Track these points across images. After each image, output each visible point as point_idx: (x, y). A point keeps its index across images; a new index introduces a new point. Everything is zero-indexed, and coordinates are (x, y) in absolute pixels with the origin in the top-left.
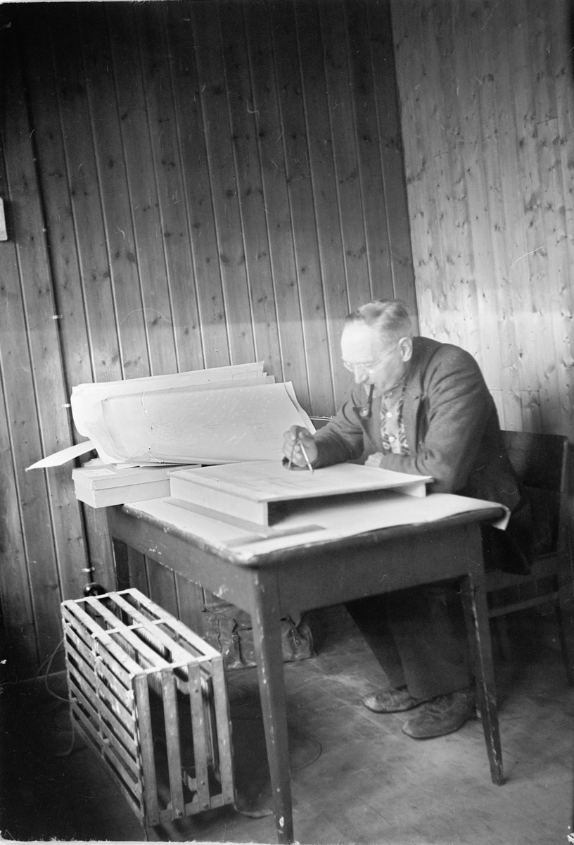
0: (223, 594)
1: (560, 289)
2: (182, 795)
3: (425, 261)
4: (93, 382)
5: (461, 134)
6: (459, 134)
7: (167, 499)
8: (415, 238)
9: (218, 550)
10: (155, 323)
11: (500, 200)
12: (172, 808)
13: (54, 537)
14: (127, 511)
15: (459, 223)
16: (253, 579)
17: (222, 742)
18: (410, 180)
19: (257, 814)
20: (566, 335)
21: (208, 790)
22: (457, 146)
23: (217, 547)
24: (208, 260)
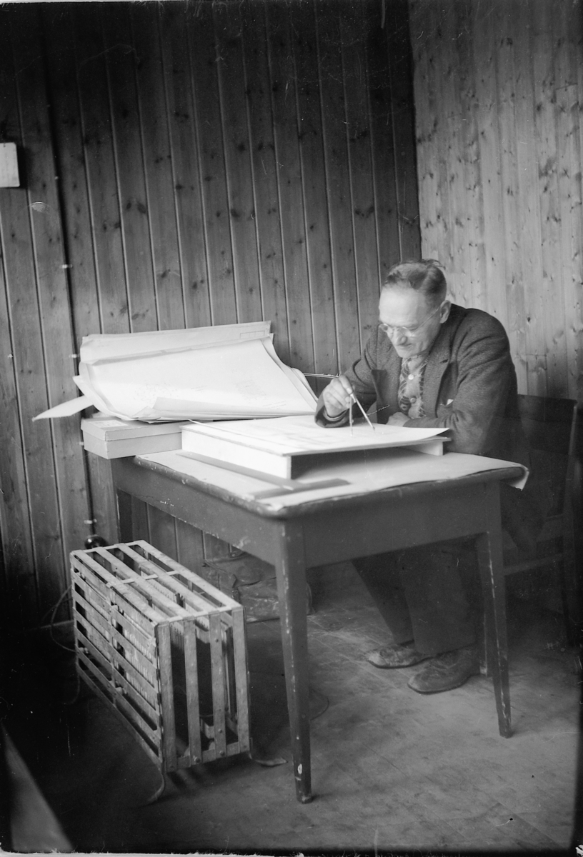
0: (245, 546)
1: (573, 256)
2: (200, 742)
3: (432, 223)
4: (101, 333)
5: (476, 96)
6: (473, 96)
7: (179, 452)
8: (423, 198)
9: (245, 501)
10: (164, 275)
11: (514, 165)
12: (189, 754)
13: (57, 488)
14: (139, 463)
15: (470, 186)
16: (280, 531)
17: (240, 691)
18: (420, 141)
19: (271, 763)
20: (576, 301)
21: (225, 738)
22: (471, 109)
23: (243, 498)
24: (218, 215)
